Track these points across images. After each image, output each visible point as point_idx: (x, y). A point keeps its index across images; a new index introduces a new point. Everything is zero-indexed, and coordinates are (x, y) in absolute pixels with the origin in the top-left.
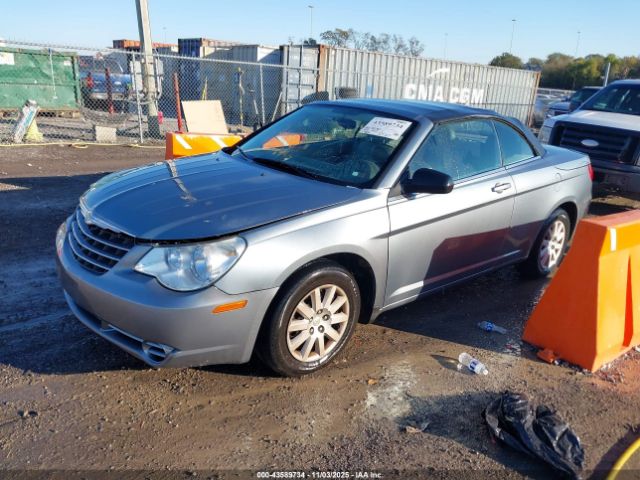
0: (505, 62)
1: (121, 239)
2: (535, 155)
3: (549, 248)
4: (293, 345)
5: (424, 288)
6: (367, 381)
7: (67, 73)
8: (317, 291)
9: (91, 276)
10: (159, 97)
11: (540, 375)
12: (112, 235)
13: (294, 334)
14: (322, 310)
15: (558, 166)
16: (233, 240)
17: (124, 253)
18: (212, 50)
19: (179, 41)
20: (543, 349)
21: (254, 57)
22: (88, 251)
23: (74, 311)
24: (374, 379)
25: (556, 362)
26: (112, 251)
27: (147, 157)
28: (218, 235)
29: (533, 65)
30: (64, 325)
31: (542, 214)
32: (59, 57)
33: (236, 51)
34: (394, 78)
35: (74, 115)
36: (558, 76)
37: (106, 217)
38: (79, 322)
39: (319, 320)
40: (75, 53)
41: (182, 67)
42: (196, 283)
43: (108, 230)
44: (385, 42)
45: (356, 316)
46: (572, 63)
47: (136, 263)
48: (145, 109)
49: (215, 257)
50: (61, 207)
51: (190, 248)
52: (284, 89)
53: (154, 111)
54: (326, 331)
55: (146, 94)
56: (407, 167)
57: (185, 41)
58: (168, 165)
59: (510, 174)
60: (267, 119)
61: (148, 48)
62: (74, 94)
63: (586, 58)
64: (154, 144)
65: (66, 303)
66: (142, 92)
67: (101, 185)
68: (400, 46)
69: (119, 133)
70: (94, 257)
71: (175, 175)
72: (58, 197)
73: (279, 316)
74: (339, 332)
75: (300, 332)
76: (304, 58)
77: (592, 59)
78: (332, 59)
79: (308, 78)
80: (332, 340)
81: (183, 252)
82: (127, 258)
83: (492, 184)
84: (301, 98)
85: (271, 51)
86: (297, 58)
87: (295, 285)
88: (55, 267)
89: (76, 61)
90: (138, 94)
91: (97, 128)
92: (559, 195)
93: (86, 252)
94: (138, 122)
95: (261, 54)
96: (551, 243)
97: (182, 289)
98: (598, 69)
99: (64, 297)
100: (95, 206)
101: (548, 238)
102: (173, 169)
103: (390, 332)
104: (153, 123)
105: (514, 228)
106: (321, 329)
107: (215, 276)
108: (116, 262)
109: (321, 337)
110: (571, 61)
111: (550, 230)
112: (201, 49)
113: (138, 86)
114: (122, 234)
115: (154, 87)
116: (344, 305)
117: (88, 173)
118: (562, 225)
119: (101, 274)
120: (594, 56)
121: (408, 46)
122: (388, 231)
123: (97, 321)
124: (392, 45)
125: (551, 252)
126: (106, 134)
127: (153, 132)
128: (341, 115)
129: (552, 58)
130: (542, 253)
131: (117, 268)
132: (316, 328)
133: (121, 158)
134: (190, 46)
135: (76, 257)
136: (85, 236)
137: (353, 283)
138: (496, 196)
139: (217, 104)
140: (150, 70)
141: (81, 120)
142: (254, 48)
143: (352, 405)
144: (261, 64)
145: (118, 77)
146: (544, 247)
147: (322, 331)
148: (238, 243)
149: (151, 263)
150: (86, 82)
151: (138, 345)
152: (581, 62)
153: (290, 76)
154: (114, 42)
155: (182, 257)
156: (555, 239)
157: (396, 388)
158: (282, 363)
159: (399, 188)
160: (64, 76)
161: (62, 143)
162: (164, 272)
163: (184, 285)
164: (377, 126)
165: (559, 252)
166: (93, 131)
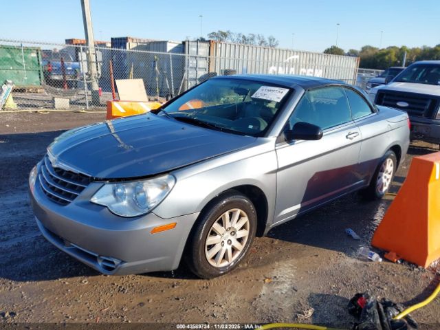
0: (334, 51)
1: (80, 178)
2: (373, 112)
3: (383, 178)
4: (209, 255)
5: (301, 209)
6: (264, 280)
7: (33, 62)
8: (227, 214)
9: (57, 207)
10: (99, 77)
11: (389, 272)
12: (74, 175)
13: (210, 247)
14: (230, 228)
15: (388, 120)
16: (165, 177)
17: (83, 188)
18: (135, 45)
19: (112, 39)
20: (388, 252)
21: (164, 49)
22: (54, 187)
23: (43, 232)
24: (269, 279)
25: (399, 262)
26: (73, 187)
27: (92, 119)
28: (153, 174)
29: (352, 54)
30: (35, 243)
31: (379, 154)
32: (28, 50)
33: (151, 45)
34: (262, 63)
35: (39, 91)
36: (370, 60)
37: (68, 162)
38: (46, 241)
39: (228, 236)
40: (39, 48)
41: (114, 57)
42: (138, 211)
43: (70, 172)
44: (252, 39)
45: (254, 231)
46: (379, 52)
47: (92, 196)
48: (90, 86)
49: (152, 190)
50: (31, 155)
51: (132, 184)
52: (186, 71)
53: (96, 87)
54: (232, 244)
55: (90, 75)
56: (288, 121)
57: (116, 39)
58: (107, 124)
59: (358, 126)
60: (175, 92)
61: (91, 43)
62: (38, 77)
63: (388, 48)
64: (96, 110)
65: (37, 227)
66: (87, 74)
67: (60, 139)
68: (262, 42)
69: (71, 103)
70: (60, 192)
71: (113, 131)
72: (28, 149)
73: (200, 233)
74: (242, 244)
75: (214, 245)
76: (199, 50)
77: (392, 49)
78: (219, 50)
79: (202, 64)
80: (238, 250)
81: (127, 187)
82: (84, 193)
83: (346, 133)
84: (198, 77)
85: (176, 45)
86: (195, 49)
87: (211, 210)
88: (28, 200)
89: (40, 53)
90: (85, 75)
91: (56, 99)
92: (390, 140)
93: (53, 189)
94: (85, 94)
95: (170, 47)
96: (384, 174)
97: (127, 216)
98: (395, 56)
99: (35, 222)
100: (59, 154)
101: (382, 171)
102: (111, 127)
103: (277, 242)
104: (95, 95)
105: (361, 163)
106: (230, 242)
107: (152, 205)
108: (76, 196)
109: (229, 248)
110: (377, 51)
111: (383, 165)
112: (127, 44)
113: (84, 70)
114: (80, 174)
115: (96, 71)
116: (246, 224)
117: (51, 130)
118: (391, 162)
119: (65, 205)
120: (392, 47)
121: (268, 42)
122: (276, 168)
123: (61, 240)
124: (257, 41)
125: (384, 180)
126: (62, 103)
127: (95, 102)
128: (236, 86)
129: (364, 49)
130: (379, 181)
131: (77, 200)
132: (226, 242)
133: (74, 120)
134: (119, 42)
135: (45, 192)
136: (52, 177)
137: (252, 207)
138: (348, 141)
139: (140, 82)
140: (93, 58)
141: (44, 93)
142: (164, 43)
143: (255, 299)
144: (171, 54)
145: (70, 64)
146: (379, 178)
147: (230, 244)
148: (169, 179)
149: (103, 196)
150: (47, 68)
151: (94, 259)
152: (384, 52)
153: (190, 62)
154: (66, 41)
155: (127, 191)
156: (387, 172)
157: (286, 285)
158: (202, 269)
159: (283, 136)
160: (31, 64)
161: (30, 110)
162: (113, 203)
163: (129, 213)
164: (264, 92)
165: (389, 181)
166: (53, 101)
